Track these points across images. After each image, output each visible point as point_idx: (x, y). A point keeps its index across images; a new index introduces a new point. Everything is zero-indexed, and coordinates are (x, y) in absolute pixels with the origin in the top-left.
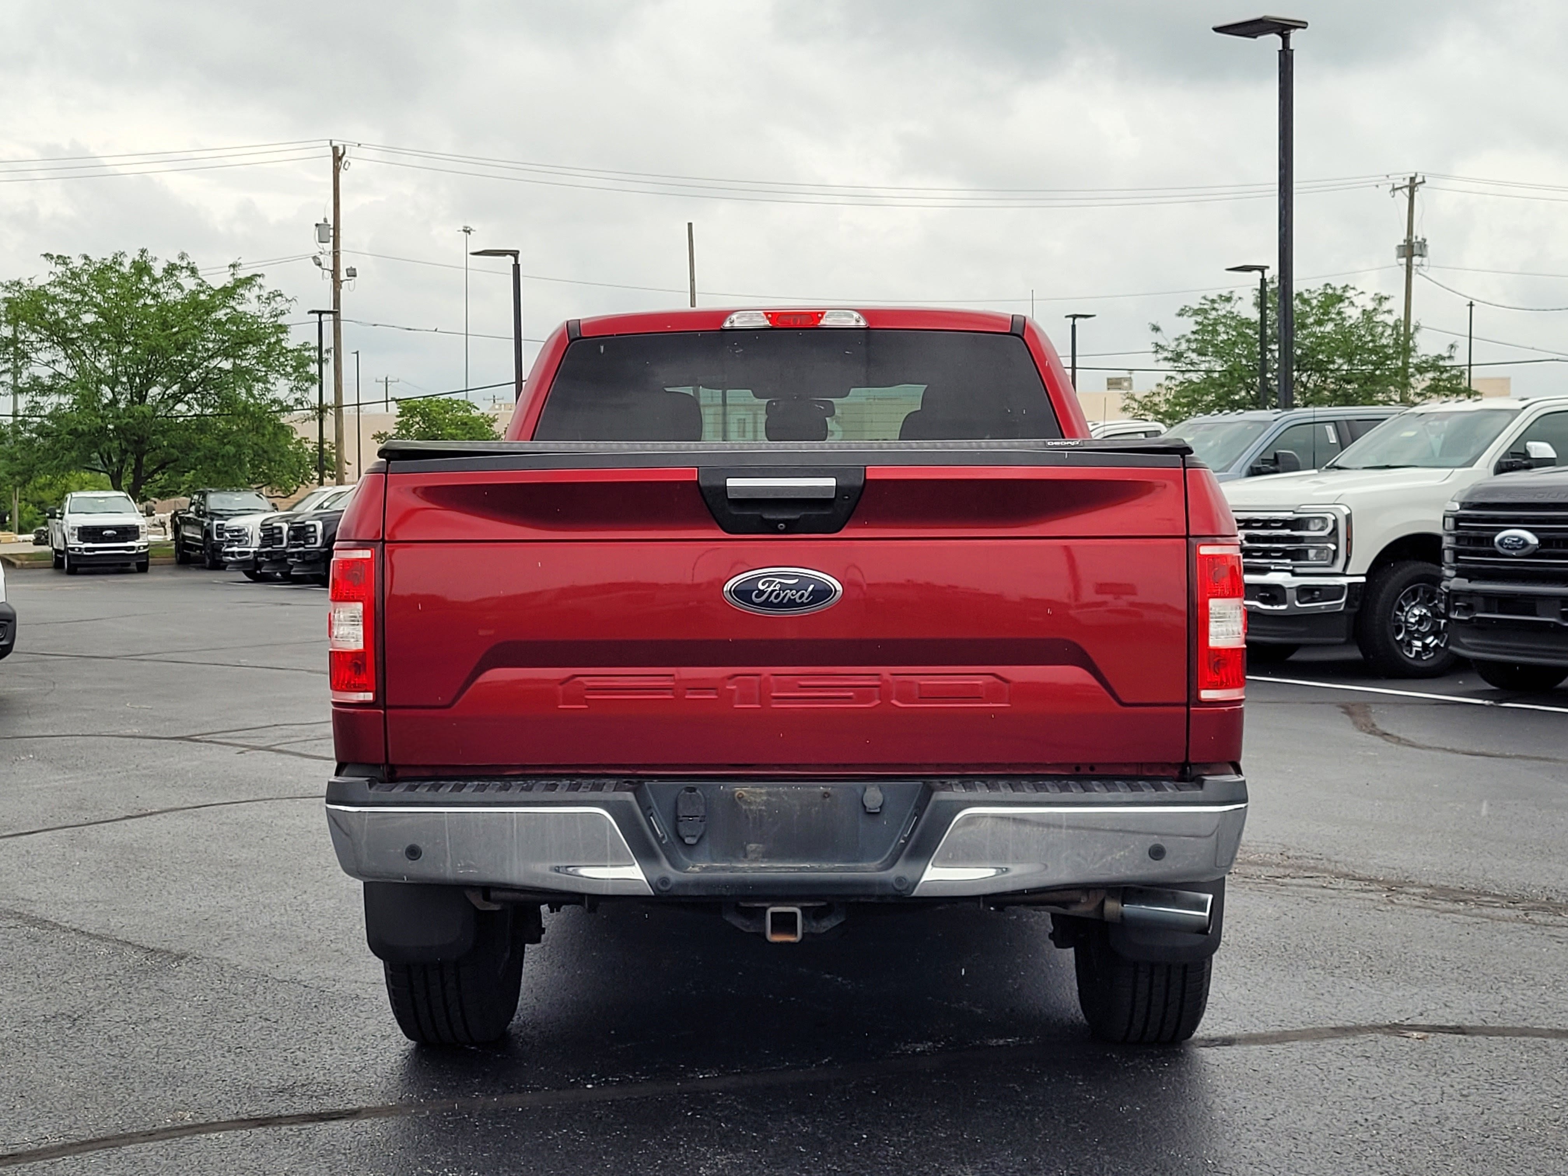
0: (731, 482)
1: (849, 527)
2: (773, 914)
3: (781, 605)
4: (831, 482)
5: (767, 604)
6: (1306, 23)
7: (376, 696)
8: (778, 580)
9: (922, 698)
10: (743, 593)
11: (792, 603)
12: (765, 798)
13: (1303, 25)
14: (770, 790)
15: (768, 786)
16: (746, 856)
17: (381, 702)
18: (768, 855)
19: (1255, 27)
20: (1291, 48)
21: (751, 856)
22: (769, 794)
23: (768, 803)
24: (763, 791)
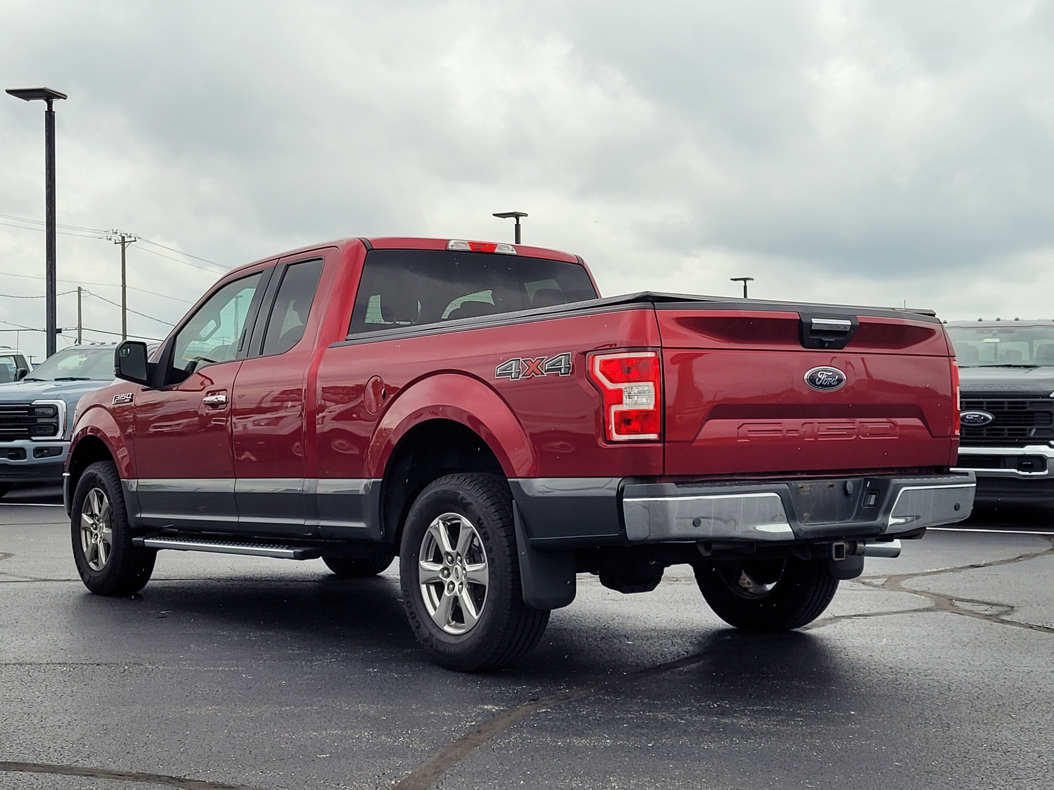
0: (814, 321)
1: (848, 346)
2: (836, 546)
3: (826, 386)
4: (848, 323)
5: (821, 385)
6: (66, 96)
7: (660, 436)
8: (825, 373)
9: (871, 435)
10: (812, 380)
11: (830, 385)
12: (809, 488)
13: (64, 97)
14: (812, 484)
15: (811, 482)
16: (803, 520)
17: (662, 440)
18: (812, 519)
19: (29, 94)
20: (53, 110)
21: (805, 519)
22: (810, 487)
23: (810, 491)
24: (808, 485)
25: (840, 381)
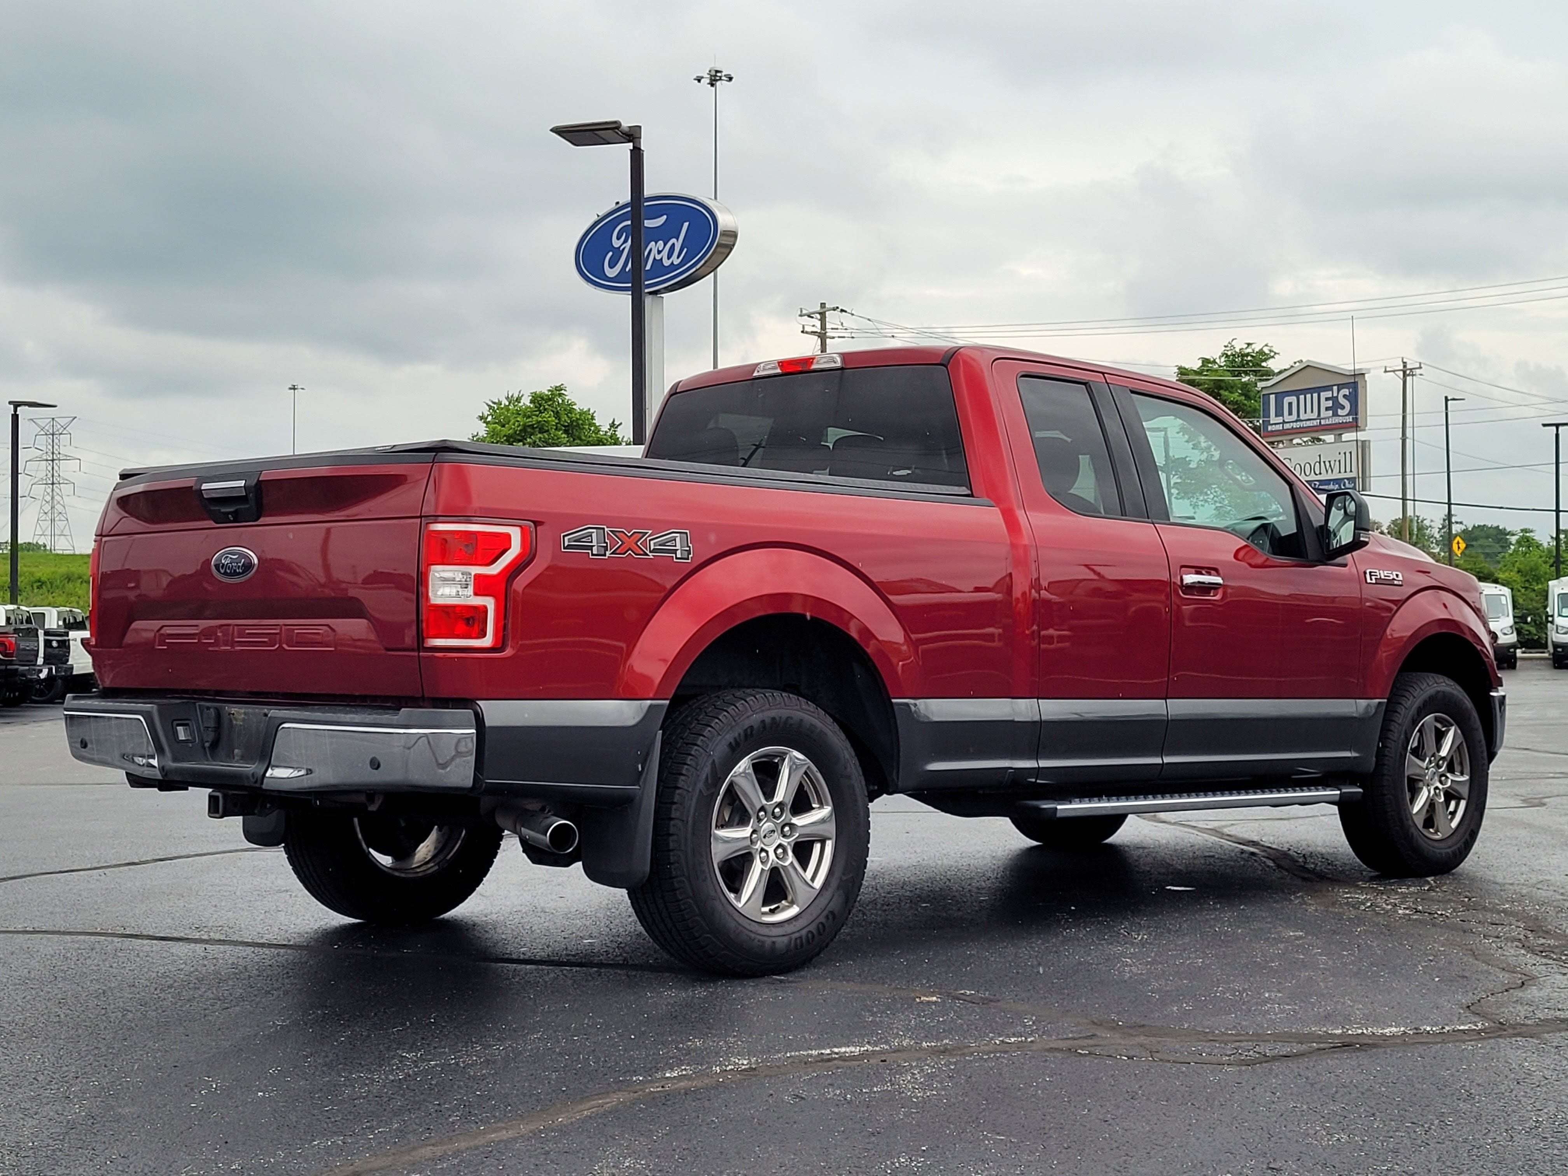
0: (204, 487)
1: (263, 516)
3: (231, 574)
5: (226, 573)
8: (230, 556)
10: (219, 567)
11: (236, 573)
21: (236, 758)
22: (245, 714)
23: (244, 720)
24: (243, 711)
25: (248, 566)
